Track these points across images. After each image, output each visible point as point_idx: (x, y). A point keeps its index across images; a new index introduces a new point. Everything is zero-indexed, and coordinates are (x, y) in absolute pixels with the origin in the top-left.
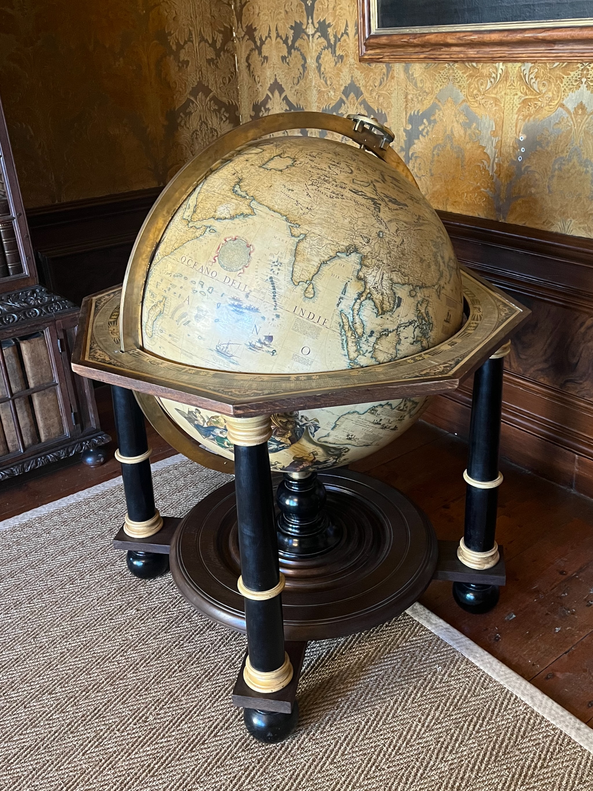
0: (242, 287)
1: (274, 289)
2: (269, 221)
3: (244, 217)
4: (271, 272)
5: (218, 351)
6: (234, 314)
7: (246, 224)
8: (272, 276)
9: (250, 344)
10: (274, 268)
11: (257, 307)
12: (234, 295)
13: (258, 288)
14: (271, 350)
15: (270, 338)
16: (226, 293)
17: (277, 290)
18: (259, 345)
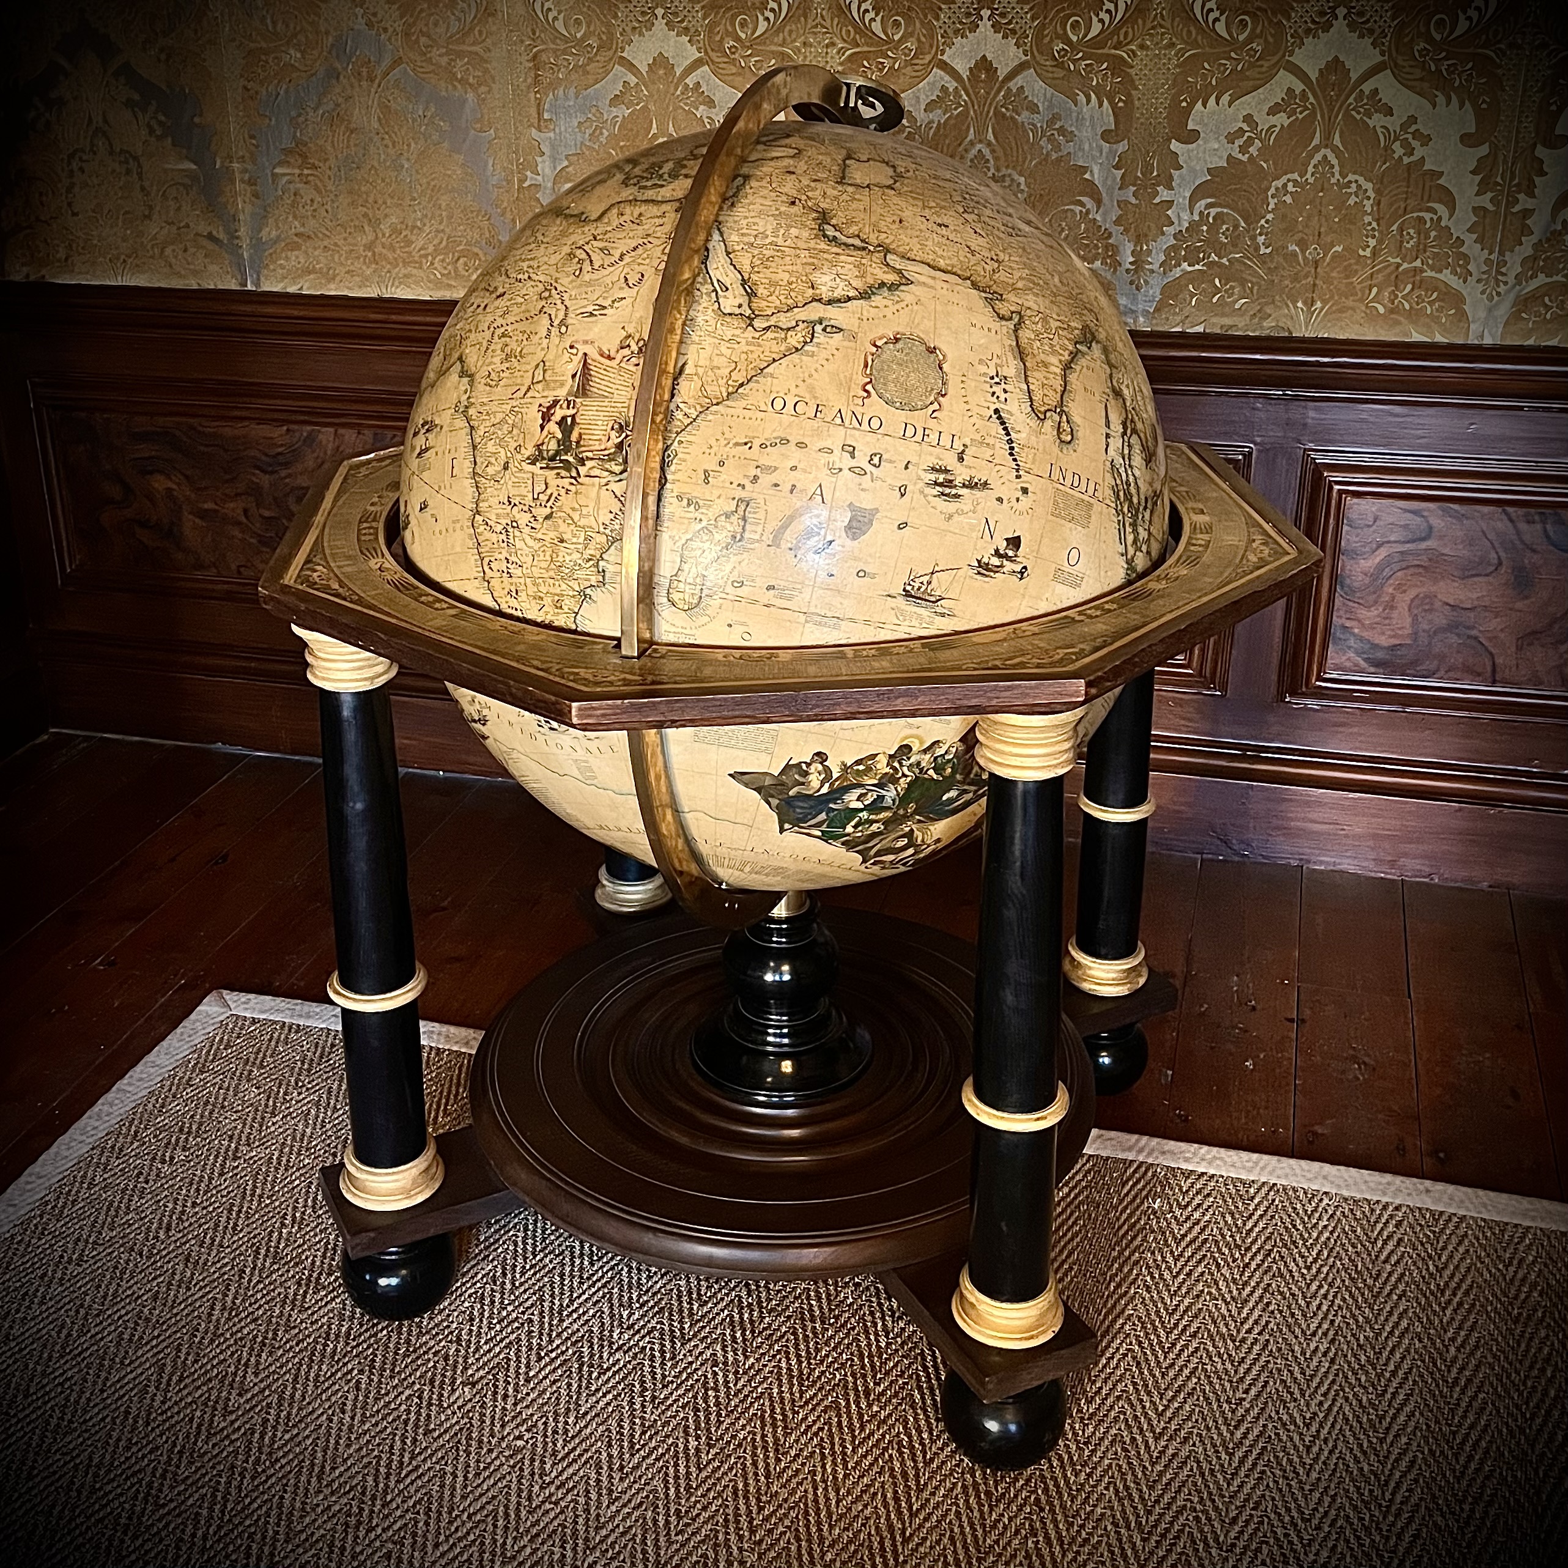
0: (946, 441)
1: (1008, 434)
2: (944, 291)
3: (889, 289)
4: (994, 399)
5: (907, 594)
6: (939, 502)
7: (903, 304)
8: (997, 406)
9: (979, 562)
10: (995, 389)
11: (984, 479)
12: (932, 461)
13: (978, 437)
14: (1018, 568)
15: (1015, 542)
16: (913, 461)
17: (1013, 435)
18: (995, 561)
